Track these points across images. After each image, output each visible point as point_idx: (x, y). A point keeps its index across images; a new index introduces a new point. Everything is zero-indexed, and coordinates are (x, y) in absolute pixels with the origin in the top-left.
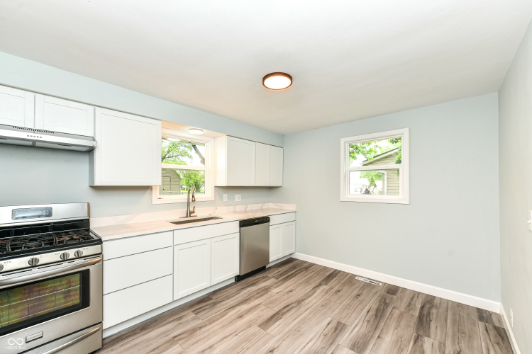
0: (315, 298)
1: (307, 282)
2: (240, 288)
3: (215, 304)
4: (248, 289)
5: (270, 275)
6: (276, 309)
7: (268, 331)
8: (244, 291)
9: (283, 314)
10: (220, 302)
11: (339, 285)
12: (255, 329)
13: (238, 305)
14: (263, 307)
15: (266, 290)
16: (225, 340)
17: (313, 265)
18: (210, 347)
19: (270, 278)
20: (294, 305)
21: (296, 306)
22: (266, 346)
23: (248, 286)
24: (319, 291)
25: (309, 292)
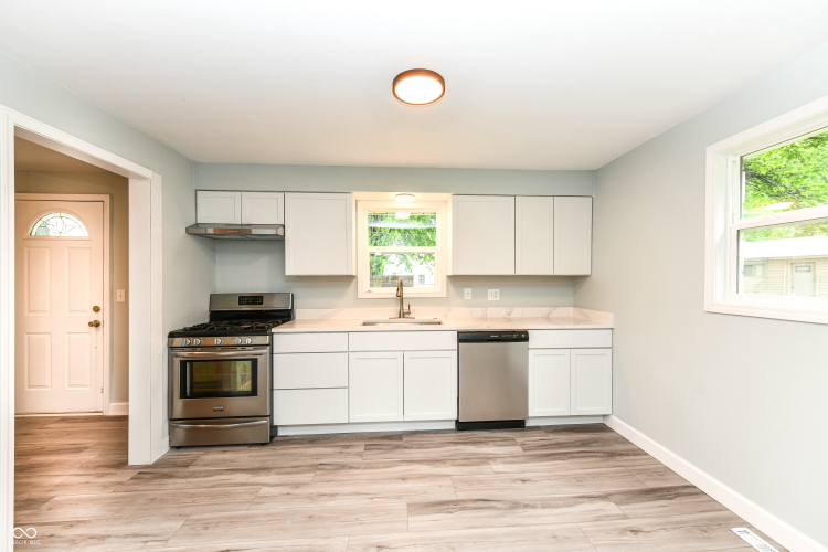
0: (557, 515)
1: (579, 480)
2: (451, 439)
3: (398, 447)
4: (461, 447)
5: (519, 440)
6: (461, 496)
7: (411, 519)
8: (452, 448)
9: (464, 509)
10: (405, 448)
11: (655, 520)
12: (402, 505)
13: (419, 462)
14: (448, 482)
15: (486, 459)
16: (355, 497)
17: (639, 452)
18: (332, 495)
19: (516, 444)
20: (499, 505)
21: (500, 509)
22: (383, 536)
23: (464, 443)
24: (587, 506)
25: (560, 499)
